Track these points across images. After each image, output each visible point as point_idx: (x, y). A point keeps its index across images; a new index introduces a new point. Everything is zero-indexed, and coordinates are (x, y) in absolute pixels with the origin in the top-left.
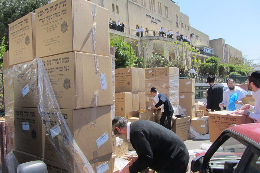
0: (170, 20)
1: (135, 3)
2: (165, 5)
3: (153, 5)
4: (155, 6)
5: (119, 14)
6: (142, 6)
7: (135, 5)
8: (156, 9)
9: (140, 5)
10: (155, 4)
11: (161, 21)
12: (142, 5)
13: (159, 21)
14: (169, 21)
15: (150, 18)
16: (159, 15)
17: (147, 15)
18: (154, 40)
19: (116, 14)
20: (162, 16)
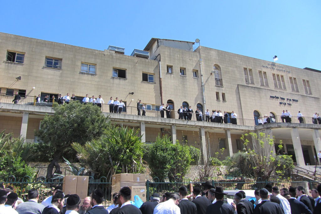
0: (317, 97)
1: (250, 85)
2: (304, 79)
3: (281, 82)
4: (284, 84)
5: (226, 102)
6: (262, 87)
7: (250, 88)
8: (286, 86)
9: (259, 86)
10: (285, 81)
11: (297, 101)
12: (262, 85)
13: (294, 100)
14: (313, 99)
15: (277, 99)
16: (294, 93)
17: (271, 97)
18: (273, 128)
19: (222, 102)
20: (299, 94)
